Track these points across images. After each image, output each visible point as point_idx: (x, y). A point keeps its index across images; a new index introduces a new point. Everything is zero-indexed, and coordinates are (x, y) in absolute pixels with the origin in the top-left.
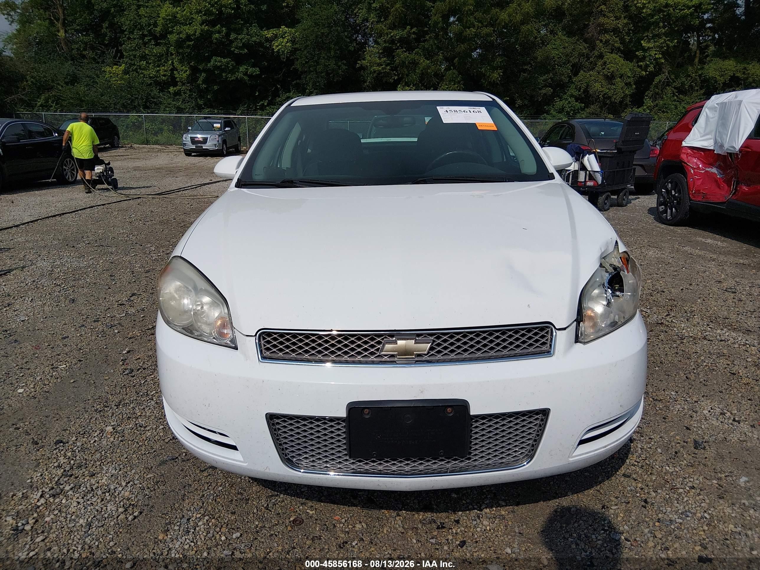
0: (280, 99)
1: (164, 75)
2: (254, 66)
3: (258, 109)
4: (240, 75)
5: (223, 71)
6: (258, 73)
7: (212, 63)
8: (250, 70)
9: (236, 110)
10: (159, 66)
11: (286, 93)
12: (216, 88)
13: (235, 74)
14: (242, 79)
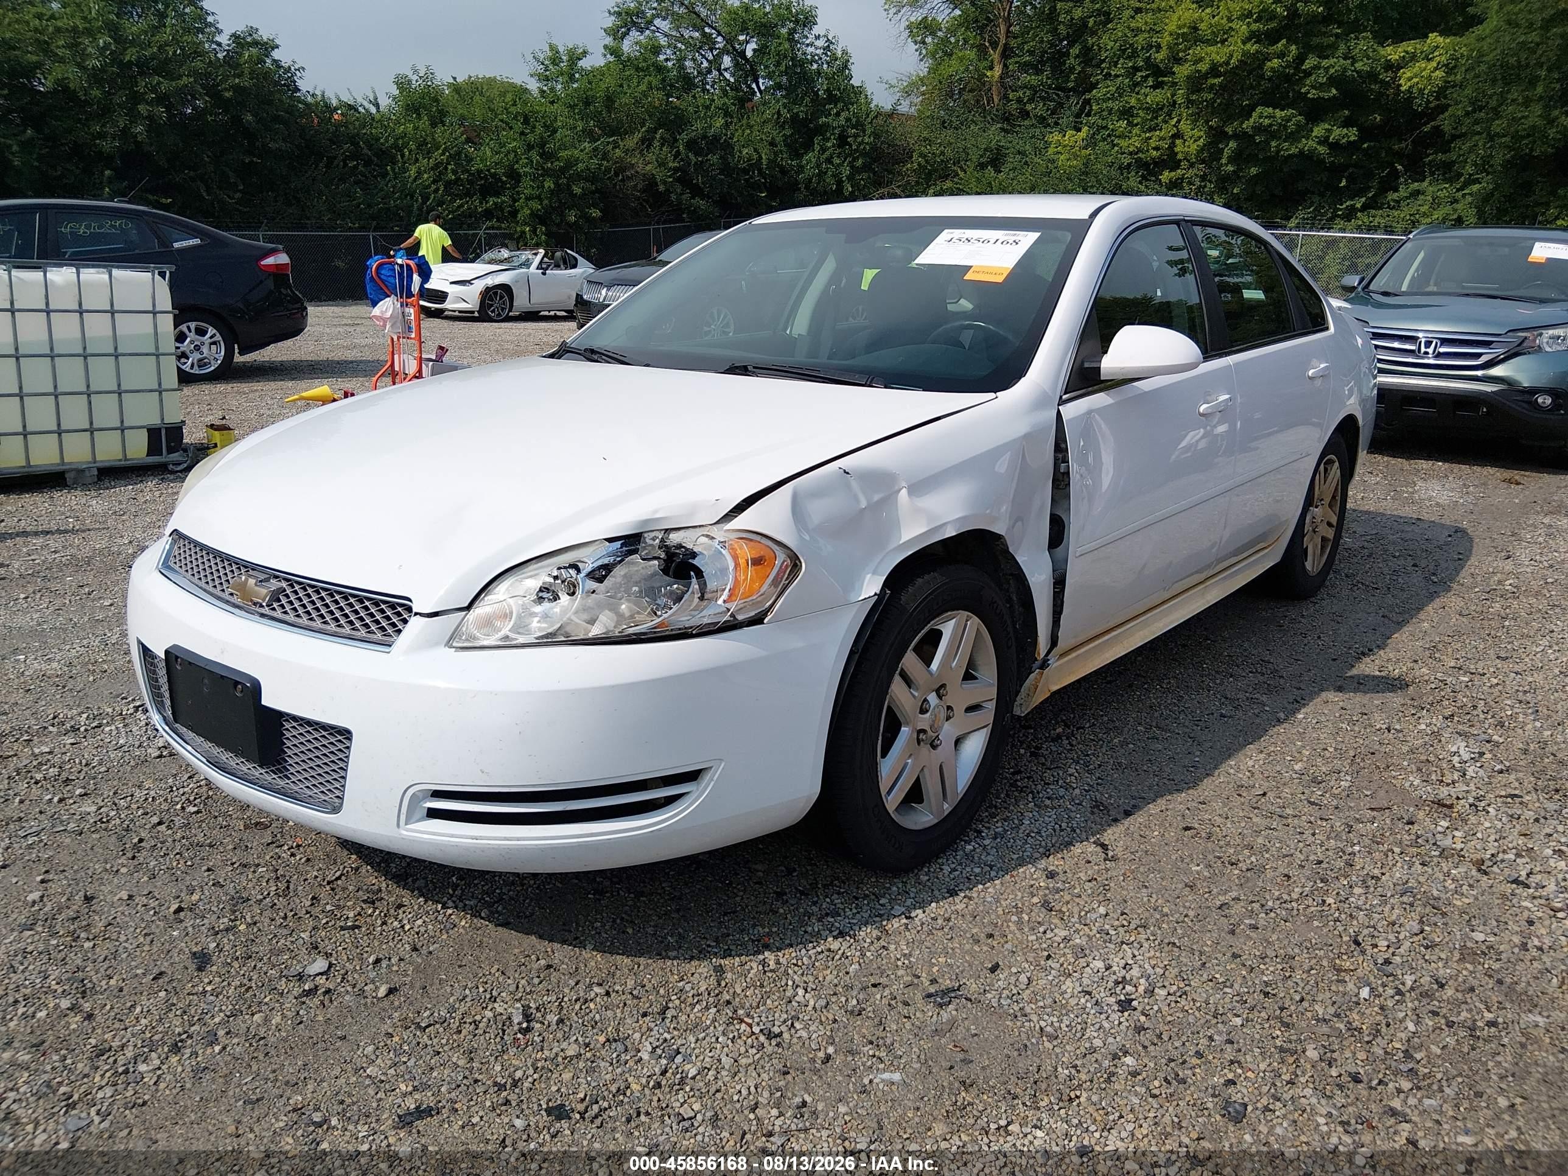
0: (1395, 196)
1: (1157, 149)
2: (1347, 123)
3: (1339, 216)
4: (1308, 144)
5: (1274, 135)
6: (1352, 138)
7: (1252, 120)
8: (1337, 133)
9: (1288, 219)
10: (1150, 130)
11: (1414, 181)
12: (1254, 171)
13: (1300, 142)
14: (1312, 151)
